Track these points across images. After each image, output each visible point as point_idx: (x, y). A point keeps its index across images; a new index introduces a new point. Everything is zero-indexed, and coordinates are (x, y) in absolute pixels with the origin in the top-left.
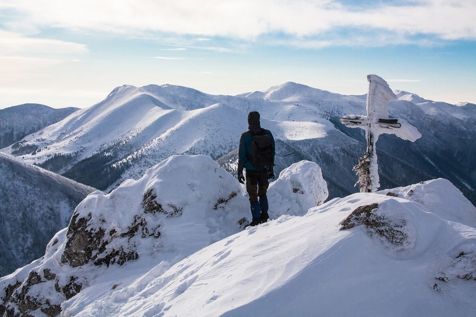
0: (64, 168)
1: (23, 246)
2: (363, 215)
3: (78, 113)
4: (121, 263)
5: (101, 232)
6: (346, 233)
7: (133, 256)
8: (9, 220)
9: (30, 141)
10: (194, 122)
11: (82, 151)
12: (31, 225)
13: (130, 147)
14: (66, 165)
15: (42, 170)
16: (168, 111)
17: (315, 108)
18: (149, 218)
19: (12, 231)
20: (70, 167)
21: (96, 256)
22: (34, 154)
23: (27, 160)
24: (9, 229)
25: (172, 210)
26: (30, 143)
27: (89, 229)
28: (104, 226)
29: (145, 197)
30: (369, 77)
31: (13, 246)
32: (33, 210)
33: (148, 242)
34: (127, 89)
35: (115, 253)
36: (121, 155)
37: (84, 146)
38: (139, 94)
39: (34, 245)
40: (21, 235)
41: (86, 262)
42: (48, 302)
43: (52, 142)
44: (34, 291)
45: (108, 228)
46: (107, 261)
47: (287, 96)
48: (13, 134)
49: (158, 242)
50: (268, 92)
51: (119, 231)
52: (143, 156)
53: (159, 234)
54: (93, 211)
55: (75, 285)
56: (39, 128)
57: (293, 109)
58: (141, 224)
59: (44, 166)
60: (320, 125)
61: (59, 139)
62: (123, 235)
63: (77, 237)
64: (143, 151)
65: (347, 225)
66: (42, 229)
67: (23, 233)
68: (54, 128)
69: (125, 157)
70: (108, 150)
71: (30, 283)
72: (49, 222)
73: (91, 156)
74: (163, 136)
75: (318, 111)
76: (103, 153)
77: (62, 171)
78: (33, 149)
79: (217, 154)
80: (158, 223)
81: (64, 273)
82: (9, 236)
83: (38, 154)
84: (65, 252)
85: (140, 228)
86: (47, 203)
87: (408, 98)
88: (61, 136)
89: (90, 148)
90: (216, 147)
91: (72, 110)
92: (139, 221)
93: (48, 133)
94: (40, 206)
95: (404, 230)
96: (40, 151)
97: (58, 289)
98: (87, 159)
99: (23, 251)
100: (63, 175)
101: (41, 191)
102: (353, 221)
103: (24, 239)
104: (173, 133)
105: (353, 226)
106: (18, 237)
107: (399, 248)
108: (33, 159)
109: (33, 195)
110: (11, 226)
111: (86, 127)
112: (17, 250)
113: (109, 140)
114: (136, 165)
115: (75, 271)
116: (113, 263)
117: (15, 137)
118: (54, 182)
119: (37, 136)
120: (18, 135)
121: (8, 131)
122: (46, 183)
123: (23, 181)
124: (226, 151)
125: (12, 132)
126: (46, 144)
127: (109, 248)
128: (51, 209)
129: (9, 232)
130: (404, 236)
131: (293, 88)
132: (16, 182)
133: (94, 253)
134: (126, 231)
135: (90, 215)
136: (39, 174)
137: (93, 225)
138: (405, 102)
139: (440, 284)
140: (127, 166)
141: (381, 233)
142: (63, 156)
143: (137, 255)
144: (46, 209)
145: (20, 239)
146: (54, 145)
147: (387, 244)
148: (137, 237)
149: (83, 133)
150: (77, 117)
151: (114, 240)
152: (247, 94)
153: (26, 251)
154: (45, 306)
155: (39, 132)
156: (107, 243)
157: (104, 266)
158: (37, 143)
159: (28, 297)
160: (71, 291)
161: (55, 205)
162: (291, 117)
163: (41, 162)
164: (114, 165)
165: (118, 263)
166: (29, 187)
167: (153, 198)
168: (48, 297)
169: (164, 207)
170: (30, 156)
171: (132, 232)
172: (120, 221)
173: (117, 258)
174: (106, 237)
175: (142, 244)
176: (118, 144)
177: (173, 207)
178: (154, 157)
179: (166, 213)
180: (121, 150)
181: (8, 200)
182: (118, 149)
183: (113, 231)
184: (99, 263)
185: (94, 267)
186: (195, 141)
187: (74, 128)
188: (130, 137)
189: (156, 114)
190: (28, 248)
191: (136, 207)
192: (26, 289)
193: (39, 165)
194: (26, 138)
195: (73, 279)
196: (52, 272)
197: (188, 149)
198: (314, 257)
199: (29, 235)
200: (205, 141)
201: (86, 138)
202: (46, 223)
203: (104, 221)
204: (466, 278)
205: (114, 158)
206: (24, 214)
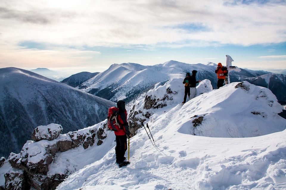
0: (96, 93)
1: (84, 119)
2: (240, 84)
3: (100, 74)
4: (162, 107)
5: (155, 100)
6: (237, 89)
7: (165, 105)
8: (79, 111)
9: (84, 84)
10: (139, 75)
11: (101, 87)
12: (86, 112)
13: (117, 85)
14: (96, 92)
15: (89, 94)
16: (130, 72)
17: (181, 69)
18: (169, 95)
19: (80, 114)
20: (97, 93)
21: (154, 106)
22: (86, 88)
23: (83, 91)
24: (79, 114)
25: (175, 92)
26: (84, 85)
27: (151, 99)
28: (156, 98)
29: (167, 90)
30: (226, 56)
31: (81, 119)
32: (86, 107)
33: (169, 101)
34: (115, 65)
35: (159, 105)
36: (114, 88)
37: (102, 85)
38: (120, 66)
39: (87, 119)
40: (83, 116)
41: (151, 108)
42: (141, 119)
43: (91, 84)
44: (136, 116)
45: (157, 99)
46: (157, 107)
47: (171, 65)
48: (78, 82)
49: (172, 101)
50: (164, 64)
51: (160, 99)
52: (122, 88)
53: (172, 99)
54: (152, 94)
55: (149, 114)
56: (87, 80)
57: (173, 70)
58: (167, 97)
59: (89, 92)
60: (183, 75)
61: (93, 83)
62: (161, 100)
63: (148, 101)
64: (122, 86)
65: (236, 87)
66: (90, 114)
67: (84, 115)
68: (92, 79)
69: (116, 88)
70: (110, 86)
71: (135, 114)
72: (92, 111)
73: (104, 88)
74: (128, 81)
75: (182, 70)
76: (108, 87)
77: (95, 94)
78: (85, 87)
79: (147, 86)
80: (172, 96)
81: (145, 111)
82: (80, 116)
83: (87, 89)
84: (145, 106)
85: (166, 98)
86: (91, 105)
87: (212, 65)
88: (94, 82)
89: (104, 86)
90: (147, 83)
91: (97, 73)
92: (166, 96)
93: (90, 81)
94: (88, 106)
95: (249, 87)
96: (87, 87)
97: (143, 115)
98: (103, 90)
99: (84, 121)
100: (95, 95)
101: (89, 101)
102: (238, 86)
103: (84, 117)
104: (131, 79)
105: (238, 87)
106: (82, 116)
107: (248, 91)
108: (85, 90)
109: (86, 102)
110: (80, 113)
111: (102, 79)
112: (82, 121)
113: (110, 83)
114: (120, 91)
115: (148, 110)
116: (159, 107)
117: (79, 83)
118: (93, 98)
119: (86, 82)
120: (80, 83)
121: (77, 81)
122: (90, 98)
123: (83, 98)
124: (150, 85)
125: (78, 81)
126: (89, 85)
127: (158, 104)
128: (92, 107)
129: (79, 115)
130: (249, 89)
131: (172, 62)
132: (81, 98)
133: (153, 105)
134: (162, 99)
135: (151, 95)
136: (88, 95)
137: (153, 98)
138: (211, 66)
139: (257, 98)
140: (116, 91)
141: (244, 88)
142: (95, 89)
143: (166, 105)
144: (90, 107)
145: (83, 117)
146: (92, 85)
147: (245, 91)
148: (166, 100)
149: (101, 81)
150: (99, 76)
151: (159, 102)
152: (156, 65)
153: (85, 121)
154: (140, 120)
155: (87, 81)
156: (157, 102)
157: (156, 109)
158: (86, 85)
159: (135, 118)
160: (147, 116)
161: (93, 106)
162: (172, 72)
163: (88, 91)
164: (112, 91)
165: (161, 107)
166: (85, 100)
167: (170, 90)
168: (141, 118)
169: (173, 92)
170: (84, 89)
171: (164, 99)
172: (160, 96)
173: (160, 106)
174: (156, 101)
175: (167, 102)
176: (113, 84)
177: (175, 91)
178: (125, 88)
179: (173, 93)
180: (114, 86)
181: (78, 104)
182: (113, 85)
183: (158, 99)
184: (155, 108)
185: (153, 109)
186: (140, 82)
187: (98, 79)
188: (117, 82)
189: (125, 73)
190: (86, 120)
191: (165, 92)
192: (134, 116)
193: (87, 92)
194: (82, 84)
195: (147, 112)
196: (141, 111)
197: (137, 85)
198: (231, 94)
199: (86, 116)
200: (143, 82)
201: (102, 82)
202: (91, 112)
203: (155, 97)
204: (262, 96)
205: (112, 89)
206: (84, 109)
